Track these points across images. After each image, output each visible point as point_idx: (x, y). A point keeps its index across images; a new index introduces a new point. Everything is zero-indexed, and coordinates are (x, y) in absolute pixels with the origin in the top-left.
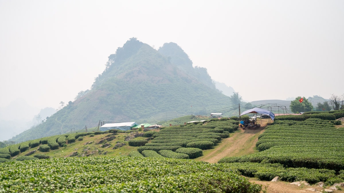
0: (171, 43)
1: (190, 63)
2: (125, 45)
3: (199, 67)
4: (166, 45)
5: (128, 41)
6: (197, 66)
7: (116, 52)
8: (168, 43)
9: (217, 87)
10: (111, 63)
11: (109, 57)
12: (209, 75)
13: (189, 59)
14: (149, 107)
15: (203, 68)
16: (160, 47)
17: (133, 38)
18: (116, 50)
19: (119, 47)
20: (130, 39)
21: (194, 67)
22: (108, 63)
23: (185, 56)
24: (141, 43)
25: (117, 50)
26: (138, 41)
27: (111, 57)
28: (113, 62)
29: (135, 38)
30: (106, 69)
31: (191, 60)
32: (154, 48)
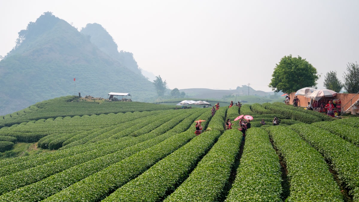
0: (95, 24)
1: (116, 46)
2: (38, 19)
3: (125, 52)
4: (89, 25)
5: (42, 15)
6: (122, 51)
7: (28, 28)
8: (91, 24)
9: (143, 74)
10: (22, 39)
11: (19, 33)
12: (134, 60)
13: (114, 43)
14: (58, 91)
15: (128, 52)
16: (83, 28)
17: (48, 12)
18: (27, 25)
19: (31, 22)
20: (45, 13)
21: (119, 52)
22: (19, 40)
23: (110, 38)
24: (58, 18)
25: (29, 25)
26: (54, 16)
27: (22, 33)
28: (24, 39)
29: (49, 12)
30: (16, 47)
31: (116, 43)
32: (73, 26)
